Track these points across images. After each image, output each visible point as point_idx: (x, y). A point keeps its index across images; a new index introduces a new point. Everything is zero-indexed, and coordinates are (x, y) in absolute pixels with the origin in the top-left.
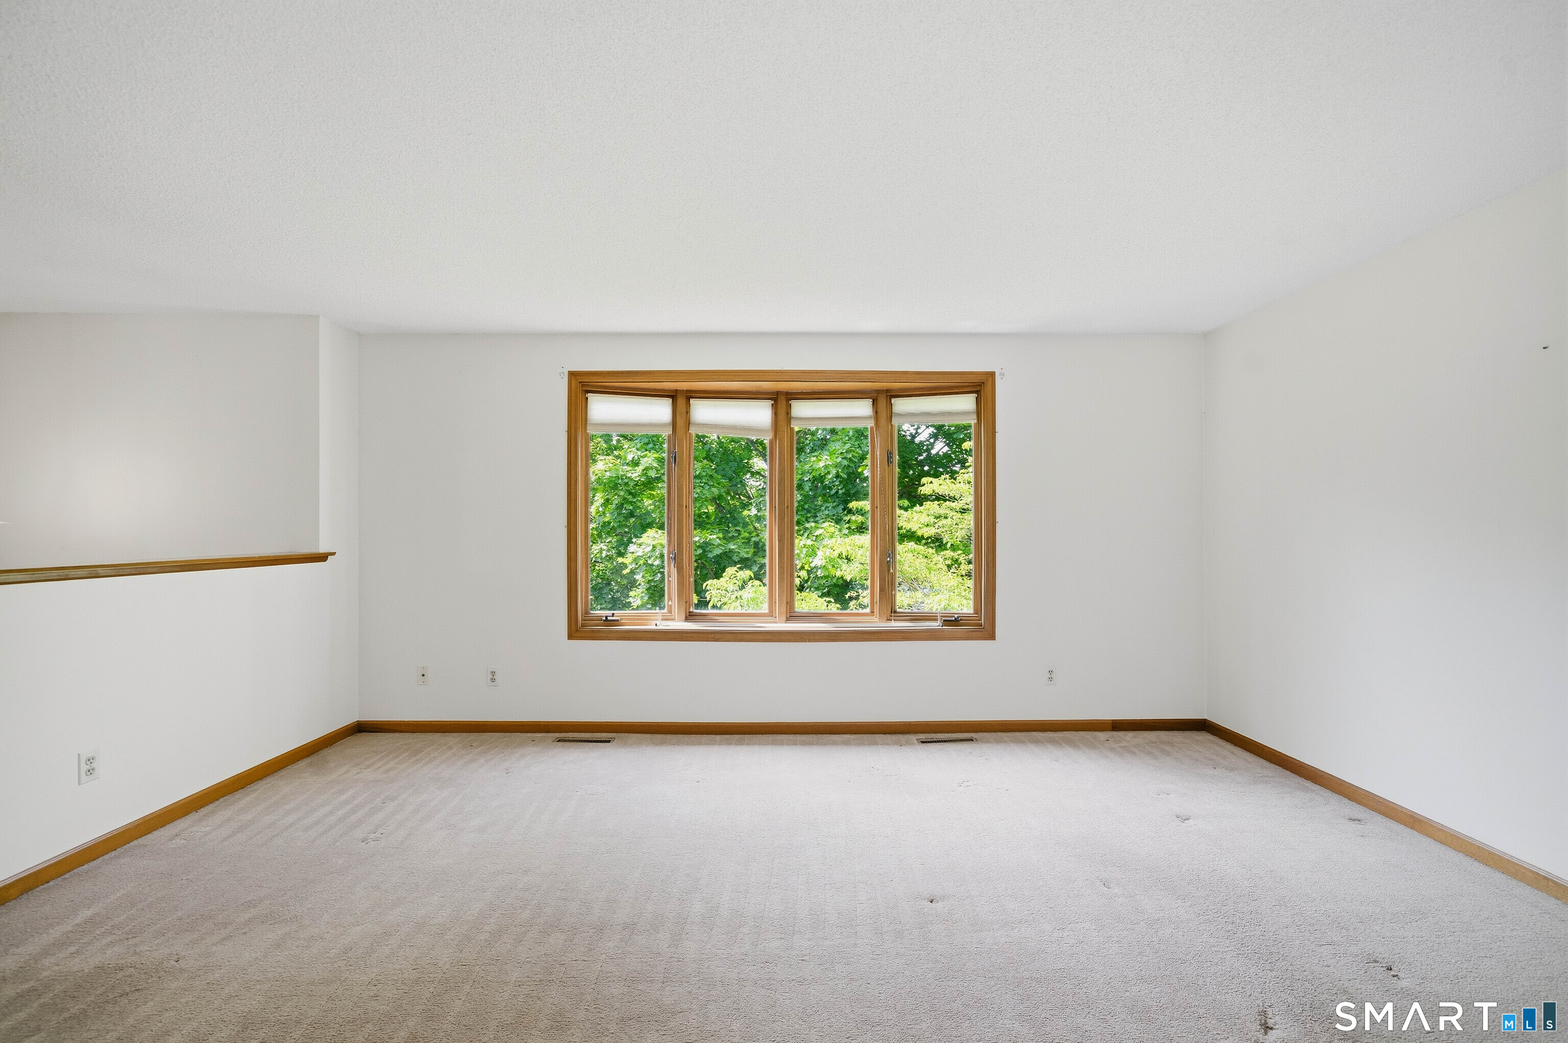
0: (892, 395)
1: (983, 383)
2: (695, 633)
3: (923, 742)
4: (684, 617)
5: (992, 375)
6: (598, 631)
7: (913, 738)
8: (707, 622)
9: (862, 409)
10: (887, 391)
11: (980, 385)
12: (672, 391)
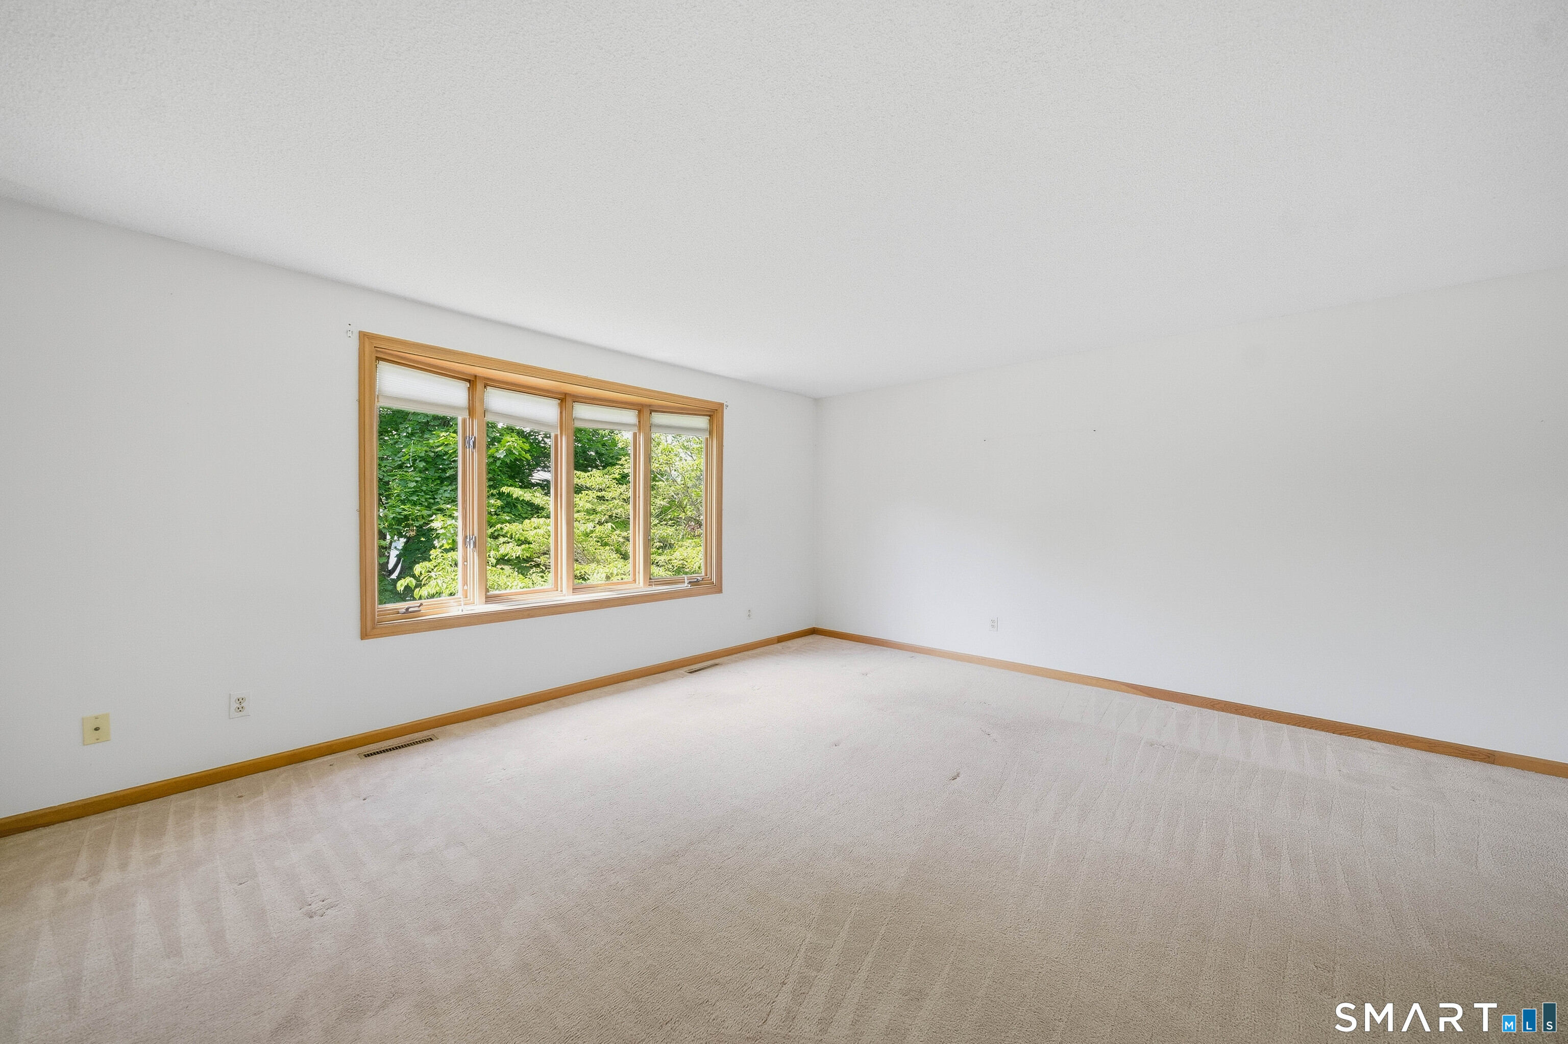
0: (653, 410)
1: (717, 410)
2: (500, 613)
3: (691, 673)
4: (484, 599)
5: (722, 405)
6: (401, 625)
7: (682, 671)
8: (504, 602)
9: (630, 417)
10: (650, 406)
11: (714, 412)
12: (470, 375)
